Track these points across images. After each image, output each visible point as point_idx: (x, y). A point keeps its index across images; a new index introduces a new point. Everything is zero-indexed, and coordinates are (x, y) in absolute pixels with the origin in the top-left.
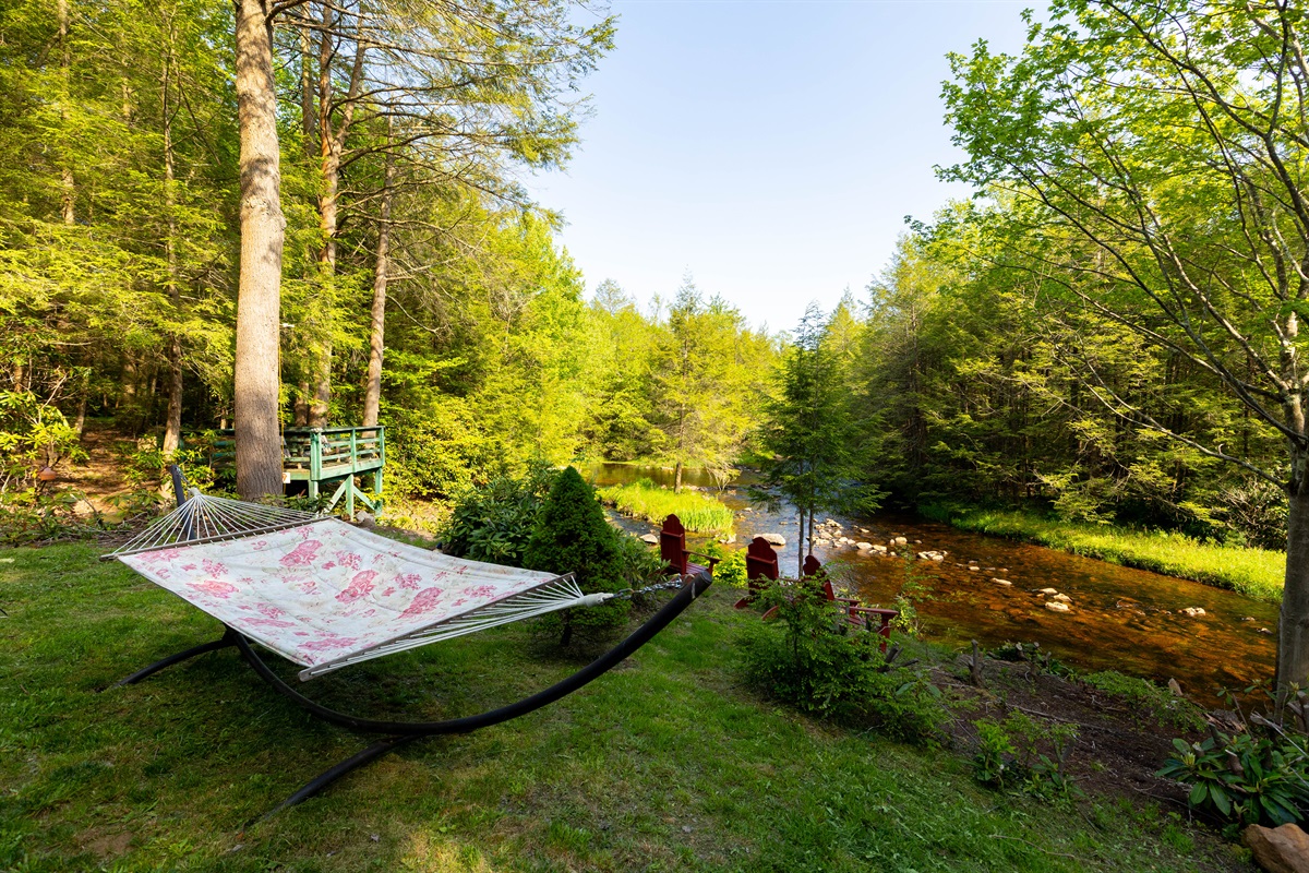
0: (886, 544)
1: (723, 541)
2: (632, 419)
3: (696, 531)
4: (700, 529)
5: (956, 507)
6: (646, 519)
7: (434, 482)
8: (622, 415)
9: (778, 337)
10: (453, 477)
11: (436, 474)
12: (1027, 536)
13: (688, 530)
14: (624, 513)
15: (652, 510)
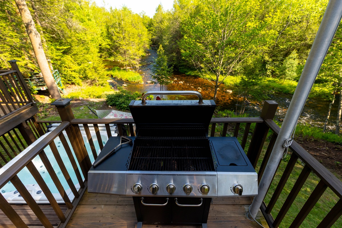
0: (173, 81)
1: (141, 84)
2: (105, 46)
3: (134, 82)
4: (135, 81)
5: (186, 70)
6: (122, 79)
7: (71, 80)
8: (102, 45)
9: (142, 13)
10: (75, 78)
11: (71, 78)
12: (197, 76)
13: (132, 82)
14: (115, 78)
15: (122, 77)
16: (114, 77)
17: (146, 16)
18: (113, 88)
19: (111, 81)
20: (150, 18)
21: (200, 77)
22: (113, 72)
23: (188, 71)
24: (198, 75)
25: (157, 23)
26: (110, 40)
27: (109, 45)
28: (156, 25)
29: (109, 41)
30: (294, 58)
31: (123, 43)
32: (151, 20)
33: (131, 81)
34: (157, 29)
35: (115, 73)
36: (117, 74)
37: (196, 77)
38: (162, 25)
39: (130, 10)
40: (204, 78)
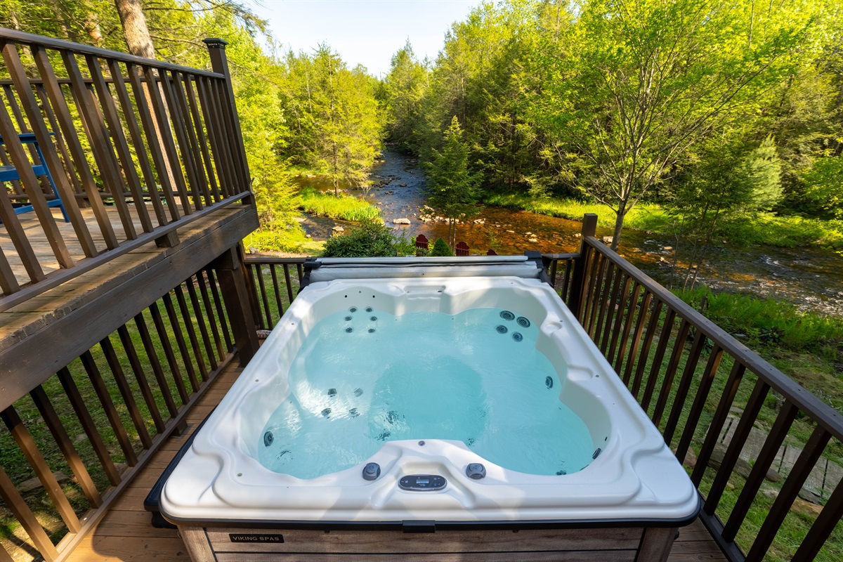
0: (458, 217)
3: (360, 221)
12: (516, 206)
13: (355, 221)
14: (311, 213)
15: (329, 211)
16: (306, 210)
17: (368, 77)
18: (309, 236)
19: (302, 220)
20: (379, 80)
21: (524, 209)
22: (305, 200)
23: (490, 197)
24: (519, 205)
25: (400, 89)
26: (287, 128)
27: (286, 139)
28: (396, 93)
29: (287, 130)
30: (769, 156)
31: (331, 128)
32: (382, 84)
33: (352, 220)
34: (398, 104)
35: (308, 200)
36: (314, 202)
37: (513, 208)
38: (412, 93)
39: (336, 58)
40: (534, 212)
